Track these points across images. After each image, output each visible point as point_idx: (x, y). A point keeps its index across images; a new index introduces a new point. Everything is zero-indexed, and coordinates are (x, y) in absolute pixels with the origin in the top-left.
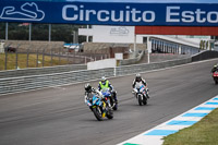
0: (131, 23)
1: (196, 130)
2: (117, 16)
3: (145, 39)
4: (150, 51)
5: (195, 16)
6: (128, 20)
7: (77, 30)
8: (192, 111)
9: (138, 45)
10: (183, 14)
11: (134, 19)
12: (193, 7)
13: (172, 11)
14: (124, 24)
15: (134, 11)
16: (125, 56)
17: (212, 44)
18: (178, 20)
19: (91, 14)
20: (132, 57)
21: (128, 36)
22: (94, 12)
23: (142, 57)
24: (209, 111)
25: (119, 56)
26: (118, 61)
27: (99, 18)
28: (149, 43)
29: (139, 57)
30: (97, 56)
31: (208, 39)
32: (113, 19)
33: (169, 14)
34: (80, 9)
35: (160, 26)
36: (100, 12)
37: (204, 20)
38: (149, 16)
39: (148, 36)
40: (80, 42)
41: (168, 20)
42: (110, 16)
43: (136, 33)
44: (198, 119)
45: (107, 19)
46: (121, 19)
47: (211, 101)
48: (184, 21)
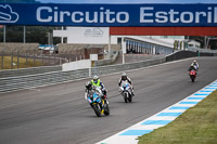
0: (105, 24)
1: (171, 129)
2: (91, 18)
3: (119, 40)
4: (124, 51)
5: (168, 16)
6: (102, 21)
7: (51, 32)
8: (166, 110)
9: (112, 46)
10: (157, 14)
11: (108, 20)
12: (166, 8)
13: (146, 12)
14: (98, 25)
15: (108, 12)
16: (100, 56)
17: (186, 44)
18: (152, 21)
19: (65, 15)
20: (107, 58)
21: (102, 37)
22: (69, 14)
23: (117, 58)
24: (183, 111)
25: (94, 57)
26: (93, 62)
27: (73, 19)
28: (124, 44)
29: (114, 58)
30: (72, 57)
31: (181, 39)
32: (88, 20)
33: (142, 15)
34: (54, 10)
35: (135, 26)
36: (74, 14)
37: (177, 20)
38: (123, 17)
39: (123, 37)
40: (55, 44)
41: (142, 20)
42: (84, 17)
43: (111, 34)
44: (173, 118)
45: (82, 20)
46: (95, 20)
47: (185, 100)
48: (157, 21)
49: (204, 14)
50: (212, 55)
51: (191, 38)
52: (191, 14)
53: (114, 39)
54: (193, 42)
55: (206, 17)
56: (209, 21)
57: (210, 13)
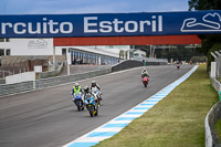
0: (49, 35)
1: (116, 141)
2: (34, 29)
3: (64, 51)
4: (69, 62)
5: (113, 25)
6: (45, 32)
8: (112, 122)
9: (57, 57)
10: (101, 24)
11: (51, 31)
12: (110, 17)
13: (90, 21)
14: (42, 36)
15: (51, 23)
16: (45, 68)
17: (131, 54)
18: (96, 31)
19: (7, 27)
20: (52, 69)
22: (10, 25)
23: (62, 69)
24: (129, 122)
25: (38, 69)
26: (37, 74)
27: (16, 31)
28: (69, 55)
29: (59, 69)
30: (16, 70)
31: (127, 48)
32: (30, 31)
33: (86, 25)
35: (79, 37)
36: (16, 25)
37: (122, 29)
38: (66, 28)
39: (67, 48)
41: (86, 30)
42: (27, 28)
43: (55, 45)
44: (118, 130)
45: (24, 31)
46: (38, 31)
47: (131, 110)
48: (102, 30)
49: (149, 23)
50: (158, 64)
51: (137, 47)
52: (135, 23)
53: (59, 50)
54: (139, 52)
55: (151, 26)
56: (154, 30)
57: (154, 22)
